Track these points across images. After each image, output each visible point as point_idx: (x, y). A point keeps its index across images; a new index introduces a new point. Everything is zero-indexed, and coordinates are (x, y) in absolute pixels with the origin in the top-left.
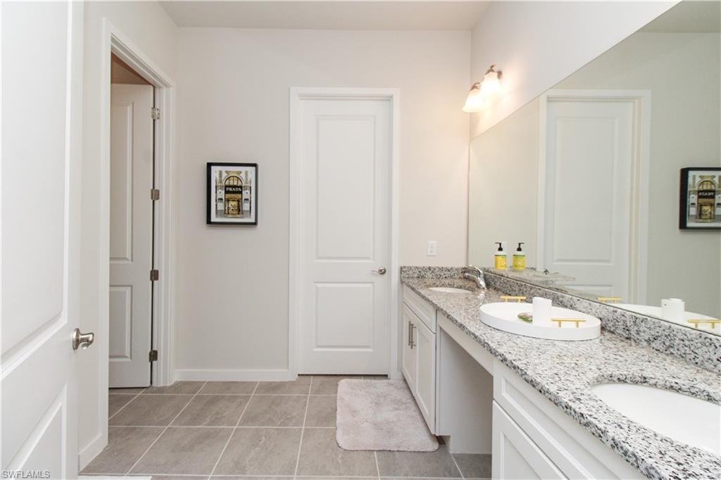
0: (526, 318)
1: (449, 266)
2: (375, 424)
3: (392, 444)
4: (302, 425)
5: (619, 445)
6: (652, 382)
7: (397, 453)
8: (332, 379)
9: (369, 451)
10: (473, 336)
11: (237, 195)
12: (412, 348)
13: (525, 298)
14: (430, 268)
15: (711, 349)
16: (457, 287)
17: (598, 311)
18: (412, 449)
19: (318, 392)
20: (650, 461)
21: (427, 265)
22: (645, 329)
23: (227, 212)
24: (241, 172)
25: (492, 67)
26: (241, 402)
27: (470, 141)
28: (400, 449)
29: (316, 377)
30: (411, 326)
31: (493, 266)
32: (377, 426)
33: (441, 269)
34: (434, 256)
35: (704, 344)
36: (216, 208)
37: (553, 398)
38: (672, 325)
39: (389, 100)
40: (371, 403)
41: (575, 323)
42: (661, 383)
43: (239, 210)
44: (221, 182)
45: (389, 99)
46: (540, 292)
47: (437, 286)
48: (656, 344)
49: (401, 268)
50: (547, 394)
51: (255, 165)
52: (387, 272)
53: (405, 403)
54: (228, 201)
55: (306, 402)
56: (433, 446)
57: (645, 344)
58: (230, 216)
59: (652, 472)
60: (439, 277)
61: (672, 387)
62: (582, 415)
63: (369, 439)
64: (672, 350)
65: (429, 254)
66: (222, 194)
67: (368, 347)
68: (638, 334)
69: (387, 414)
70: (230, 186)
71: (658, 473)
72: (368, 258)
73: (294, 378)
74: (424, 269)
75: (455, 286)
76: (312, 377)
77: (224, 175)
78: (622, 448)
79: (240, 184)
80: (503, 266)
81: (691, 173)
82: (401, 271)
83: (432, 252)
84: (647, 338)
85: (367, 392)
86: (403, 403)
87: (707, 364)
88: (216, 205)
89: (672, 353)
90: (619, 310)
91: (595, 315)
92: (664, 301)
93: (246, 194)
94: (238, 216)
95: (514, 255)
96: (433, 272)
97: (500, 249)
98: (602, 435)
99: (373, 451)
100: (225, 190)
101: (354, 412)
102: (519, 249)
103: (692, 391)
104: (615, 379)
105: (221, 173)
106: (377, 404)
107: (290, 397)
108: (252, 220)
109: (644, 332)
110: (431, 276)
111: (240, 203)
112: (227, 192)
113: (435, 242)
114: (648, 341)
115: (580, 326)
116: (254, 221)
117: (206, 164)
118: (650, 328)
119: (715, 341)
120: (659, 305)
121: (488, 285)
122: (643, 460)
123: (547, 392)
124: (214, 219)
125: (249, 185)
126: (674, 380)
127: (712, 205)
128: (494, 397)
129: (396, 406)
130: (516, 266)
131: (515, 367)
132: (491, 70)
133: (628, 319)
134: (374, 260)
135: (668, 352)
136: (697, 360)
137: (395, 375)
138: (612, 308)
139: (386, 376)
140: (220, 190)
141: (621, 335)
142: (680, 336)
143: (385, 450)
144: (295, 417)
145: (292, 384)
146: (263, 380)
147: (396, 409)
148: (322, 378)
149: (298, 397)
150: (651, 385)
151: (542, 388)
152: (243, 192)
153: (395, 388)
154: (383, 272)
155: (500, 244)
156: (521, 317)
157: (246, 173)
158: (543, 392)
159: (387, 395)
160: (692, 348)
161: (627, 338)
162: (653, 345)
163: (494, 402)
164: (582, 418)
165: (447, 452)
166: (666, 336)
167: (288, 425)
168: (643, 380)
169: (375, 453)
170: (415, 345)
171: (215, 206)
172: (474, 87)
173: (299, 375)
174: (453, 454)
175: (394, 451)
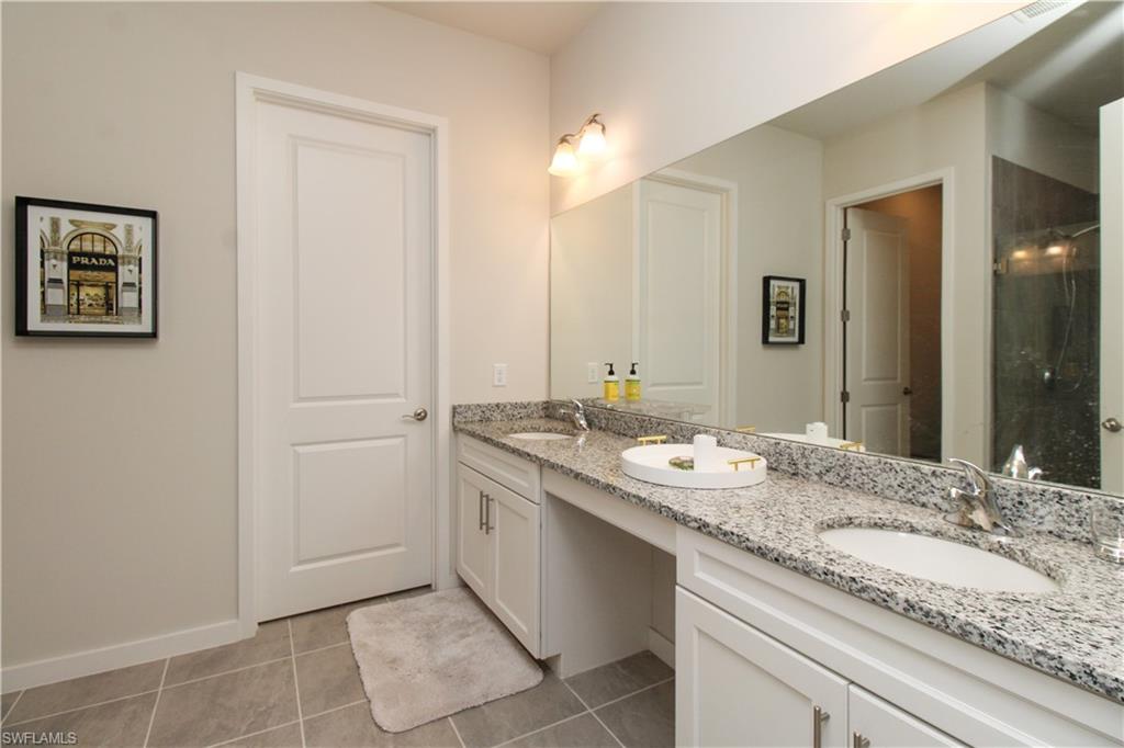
0: (679, 464)
1: (525, 400)
2: (436, 672)
3: (475, 695)
4: (297, 715)
5: (917, 607)
6: (857, 521)
7: (483, 707)
8: (334, 614)
9: (439, 719)
10: (634, 500)
11: (107, 274)
12: (487, 533)
13: (664, 437)
14: (498, 405)
15: (891, 475)
16: (545, 431)
17: (756, 445)
18: (507, 692)
19: (310, 645)
20: (962, 616)
21: (494, 401)
22: (816, 461)
23: (74, 309)
24: (114, 226)
25: (595, 116)
26: (135, 712)
27: (551, 217)
28: (489, 699)
29: (298, 619)
30: (485, 499)
31: (602, 395)
32: (442, 674)
33: (515, 406)
34: (502, 386)
35: (884, 471)
36: (43, 300)
37: (800, 566)
38: (848, 453)
39: (430, 135)
40: (418, 638)
41: (750, 463)
42: (865, 521)
43: (109, 306)
44: (55, 243)
45: (430, 132)
46: (672, 427)
47: (516, 432)
48: (830, 477)
49: (454, 408)
50: (788, 562)
51: (153, 215)
52: (428, 416)
53: (474, 623)
54: (79, 285)
55: (291, 671)
56: (534, 677)
57: (816, 478)
58: (82, 318)
59: (968, 628)
60: (511, 418)
61: (876, 524)
62: (853, 579)
63: (436, 700)
64: (847, 481)
65: (496, 383)
66: (60, 269)
67: (397, 545)
68: (807, 467)
69: (451, 649)
70: (82, 254)
71: (978, 628)
72: (397, 395)
73: (251, 630)
74: (489, 407)
75: (542, 429)
76: (289, 621)
77: (66, 229)
78: (921, 609)
79: (110, 250)
80: (614, 397)
81: (772, 282)
82: (454, 413)
83: (500, 381)
84: (818, 471)
85: (404, 622)
86: (469, 625)
87: (889, 493)
88: (43, 293)
89: (848, 485)
90: (783, 442)
91: (751, 450)
92: (809, 426)
93: (126, 273)
94: (104, 318)
95: (628, 381)
96: (502, 411)
97: (611, 373)
98: (887, 599)
99: (446, 717)
100: (70, 260)
101: (394, 662)
102: (633, 372)
103: (896, 524)
104: (825, 525)
105: (55, 224)
106: (430, 637)
107: (252, 671)
108: (146, 327)
109: (814, 464)
110: (499, 417)
111: (113, 291)
112: (71, 266)
113: (504, 365)
114: (820, 475)
115: (739, 469)
116: (149, 329)
117: (14, 199)
118: (821, 460)
119: (896, 466)
120: (804, 432)
121: (590, 425)
122: (954, 617)
123: (790, 559)
124: (34, 322)
125: (135, 254)
126: (877, 516)
127: (787, 318)
128: (678, 581)
129: (461, 632)
130: (630, 395)
131: (725, 534)
132: (593, 120)
133: (794, 451)
134: (406, 398)
135: (843, 484)
136: (876, 489)
137: (445, 582)
138: (774, 441)
139: (429, 586)
140: (54, 262)
141: (785, 472)
142: (857, 464)
143: (467, 709)
144: (274, 706)
145: (249, 644)
146: (175, 655)
147: (463, 636)
148: (311, 617)
149: (270, 666)
150: (856, 526)
151: (779, 555)
152: (120, 268)
153: (451, 601)
154: (421, 417)
155: (611, 365)
156: (675, 464)
157: (129, 230)
158: (781, 560)
159: (442, 618)
160: (871, 476)
161: (794, 474)
162: (825, 478)
163: (677, 587)
164: (854, 584)
165: (557, 681)
166: (841, 466)
167: (266, 727)
168: (848, 522)
169: (450, 718)
170: (492, 528)
171: (39, 297)
172: (563, 140)
173: (260, 624)
174: (566, 680)
175: (479, 706)
